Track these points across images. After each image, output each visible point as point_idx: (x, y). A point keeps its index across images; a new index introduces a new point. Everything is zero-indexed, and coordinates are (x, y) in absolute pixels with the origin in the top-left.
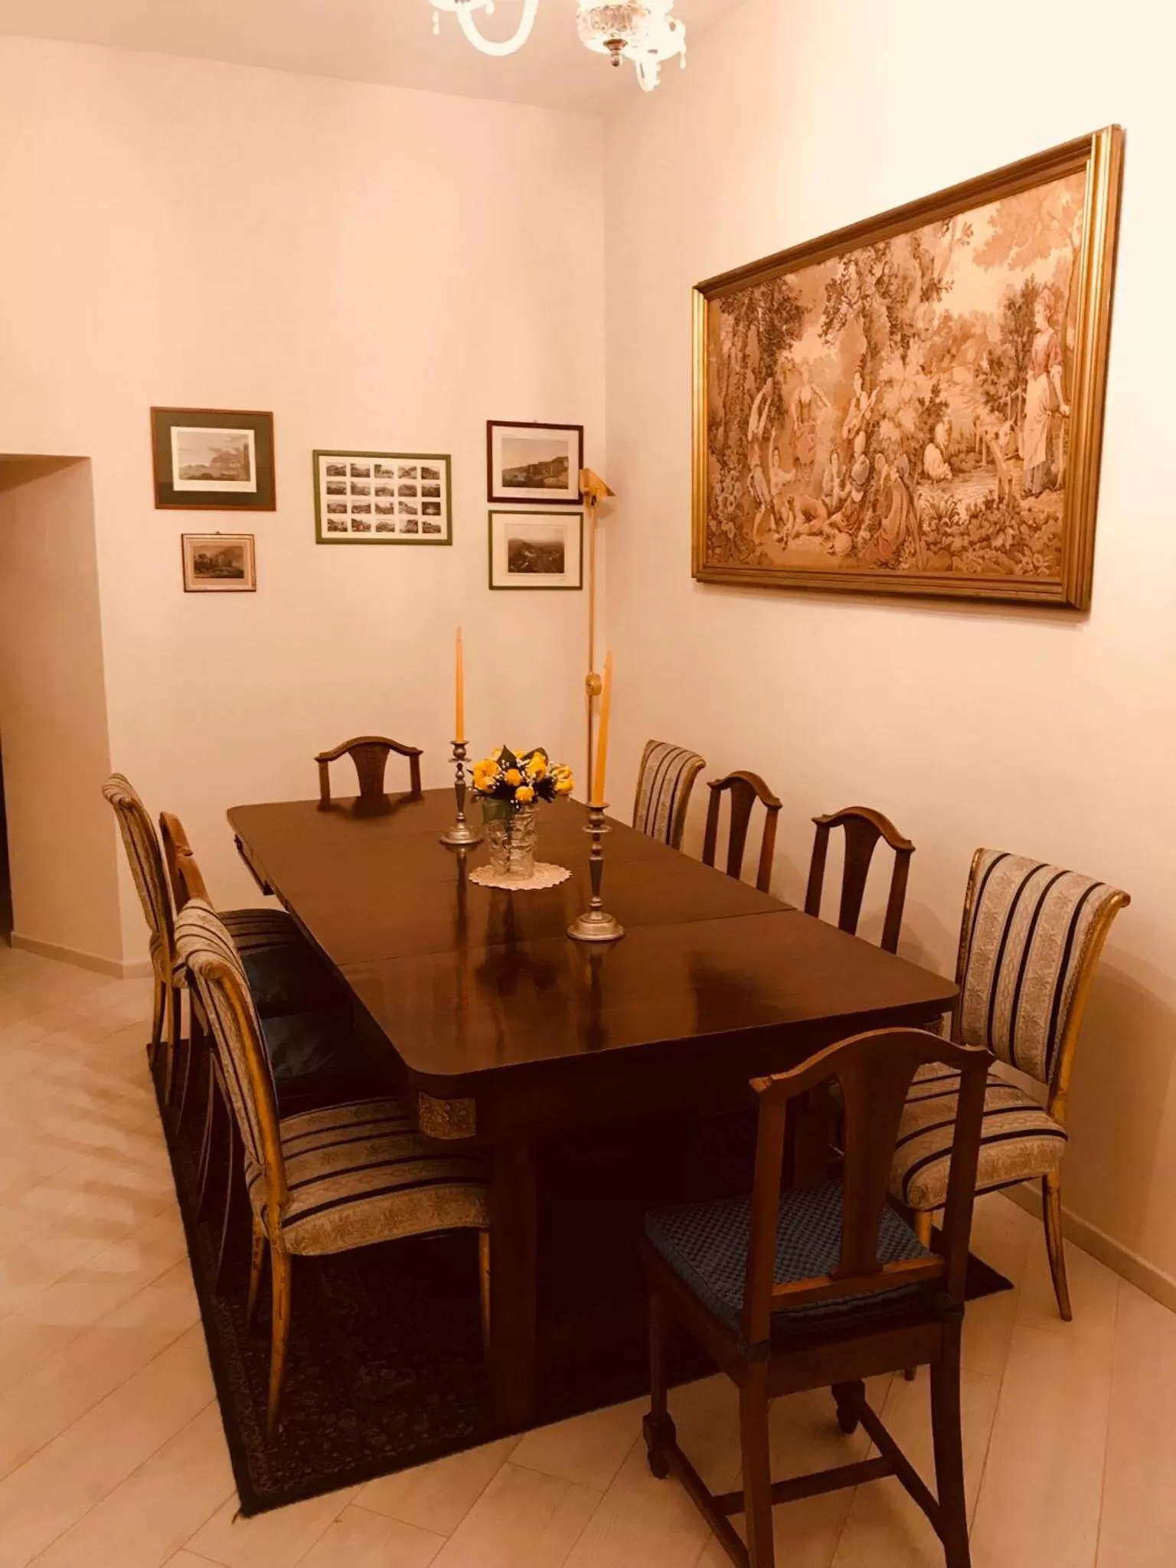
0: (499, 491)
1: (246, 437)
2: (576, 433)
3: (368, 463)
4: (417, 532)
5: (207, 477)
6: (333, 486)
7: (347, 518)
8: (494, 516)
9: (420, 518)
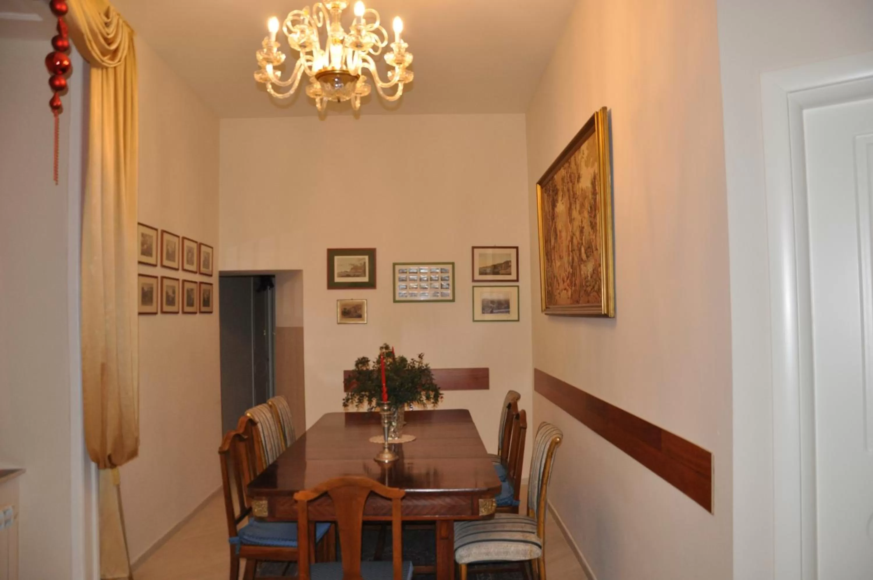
0: (477, 277)
1: (364, 259)
2: (515, 250)
3: (418, 267)
4: (438, 296)
5: (348, 276)
6: (401, 279)
8: (475, 288)
9: (440, 290)
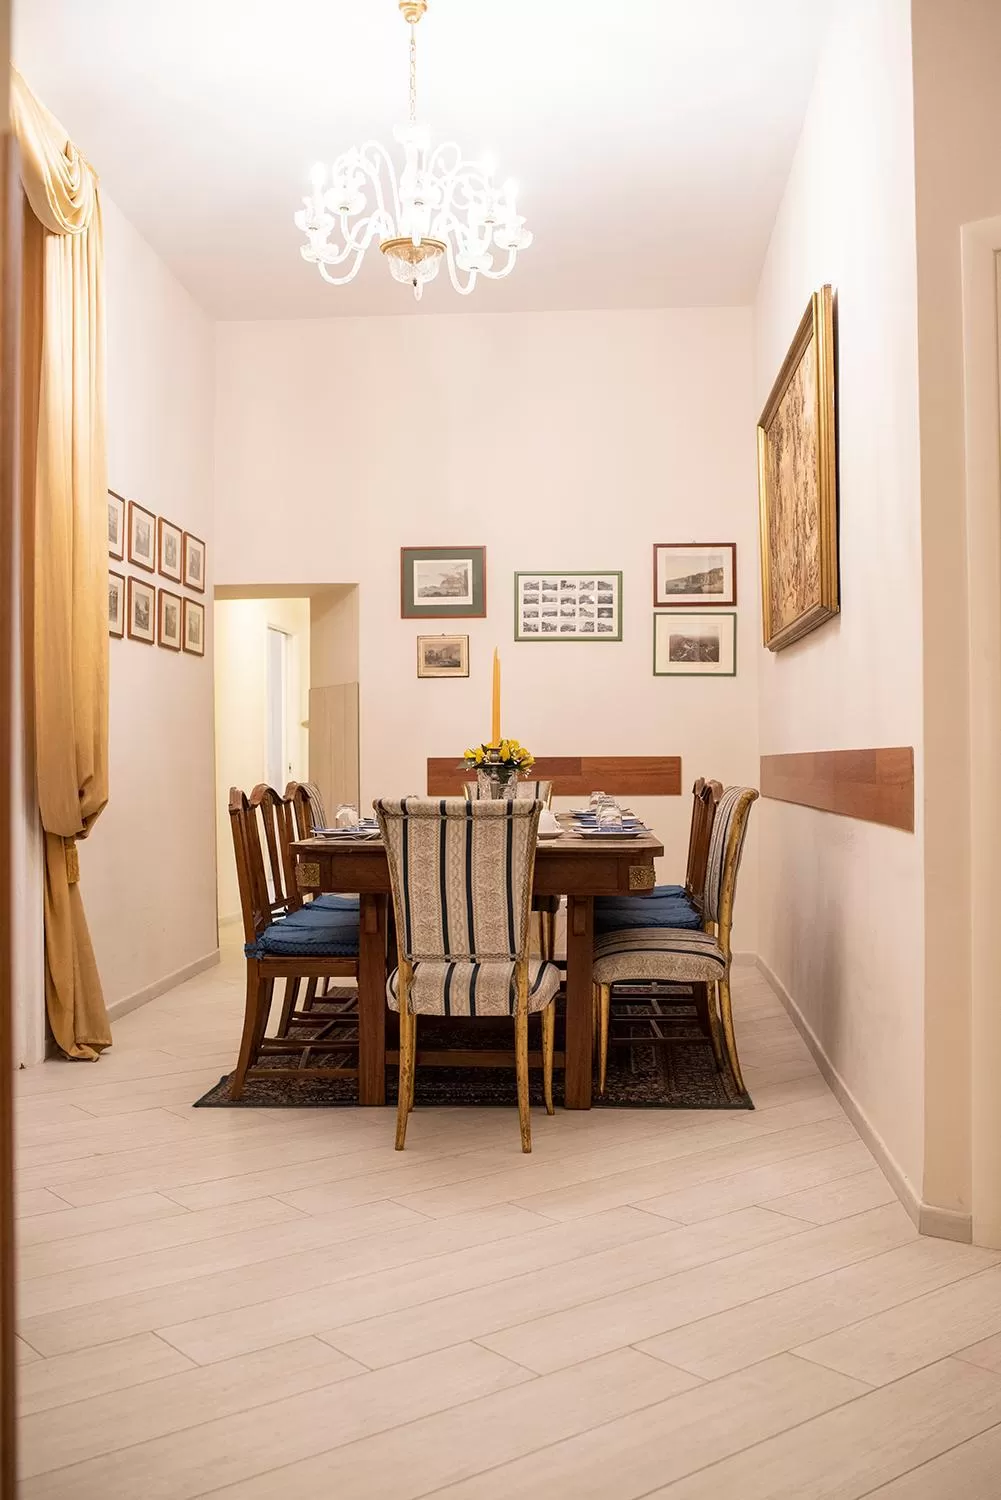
0: (663, 597)
1: (465, 565)
2: (730, 549)
3: (558, 580)
4: (593, 631)
5: (437, 595)
6: (529, 598)
7: (537, 621)
8: (658, 617)
9: (596, 620)
